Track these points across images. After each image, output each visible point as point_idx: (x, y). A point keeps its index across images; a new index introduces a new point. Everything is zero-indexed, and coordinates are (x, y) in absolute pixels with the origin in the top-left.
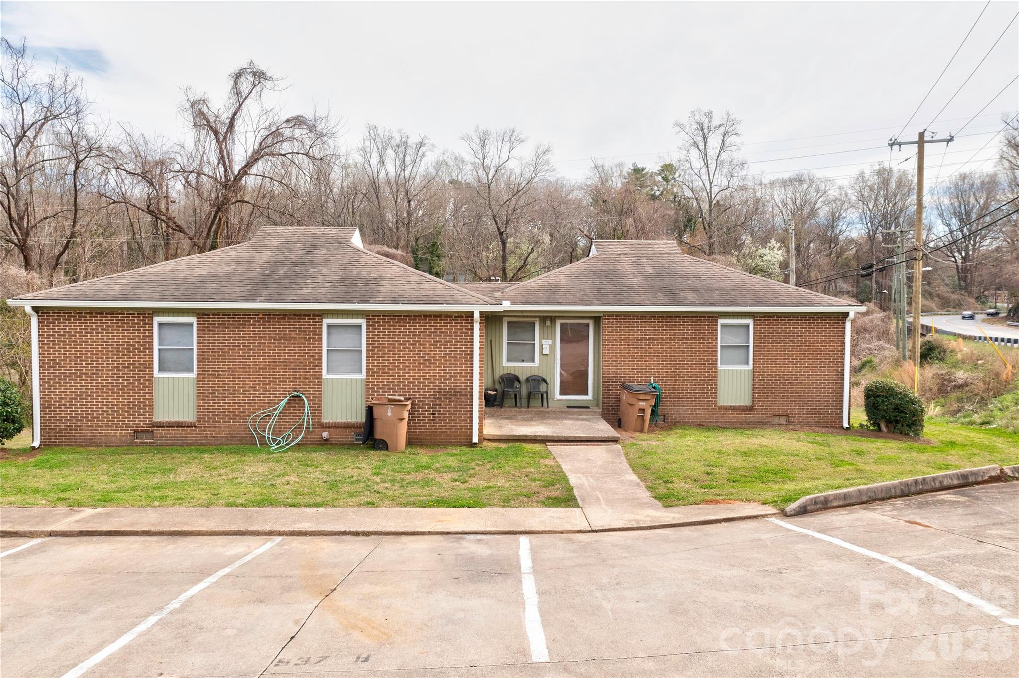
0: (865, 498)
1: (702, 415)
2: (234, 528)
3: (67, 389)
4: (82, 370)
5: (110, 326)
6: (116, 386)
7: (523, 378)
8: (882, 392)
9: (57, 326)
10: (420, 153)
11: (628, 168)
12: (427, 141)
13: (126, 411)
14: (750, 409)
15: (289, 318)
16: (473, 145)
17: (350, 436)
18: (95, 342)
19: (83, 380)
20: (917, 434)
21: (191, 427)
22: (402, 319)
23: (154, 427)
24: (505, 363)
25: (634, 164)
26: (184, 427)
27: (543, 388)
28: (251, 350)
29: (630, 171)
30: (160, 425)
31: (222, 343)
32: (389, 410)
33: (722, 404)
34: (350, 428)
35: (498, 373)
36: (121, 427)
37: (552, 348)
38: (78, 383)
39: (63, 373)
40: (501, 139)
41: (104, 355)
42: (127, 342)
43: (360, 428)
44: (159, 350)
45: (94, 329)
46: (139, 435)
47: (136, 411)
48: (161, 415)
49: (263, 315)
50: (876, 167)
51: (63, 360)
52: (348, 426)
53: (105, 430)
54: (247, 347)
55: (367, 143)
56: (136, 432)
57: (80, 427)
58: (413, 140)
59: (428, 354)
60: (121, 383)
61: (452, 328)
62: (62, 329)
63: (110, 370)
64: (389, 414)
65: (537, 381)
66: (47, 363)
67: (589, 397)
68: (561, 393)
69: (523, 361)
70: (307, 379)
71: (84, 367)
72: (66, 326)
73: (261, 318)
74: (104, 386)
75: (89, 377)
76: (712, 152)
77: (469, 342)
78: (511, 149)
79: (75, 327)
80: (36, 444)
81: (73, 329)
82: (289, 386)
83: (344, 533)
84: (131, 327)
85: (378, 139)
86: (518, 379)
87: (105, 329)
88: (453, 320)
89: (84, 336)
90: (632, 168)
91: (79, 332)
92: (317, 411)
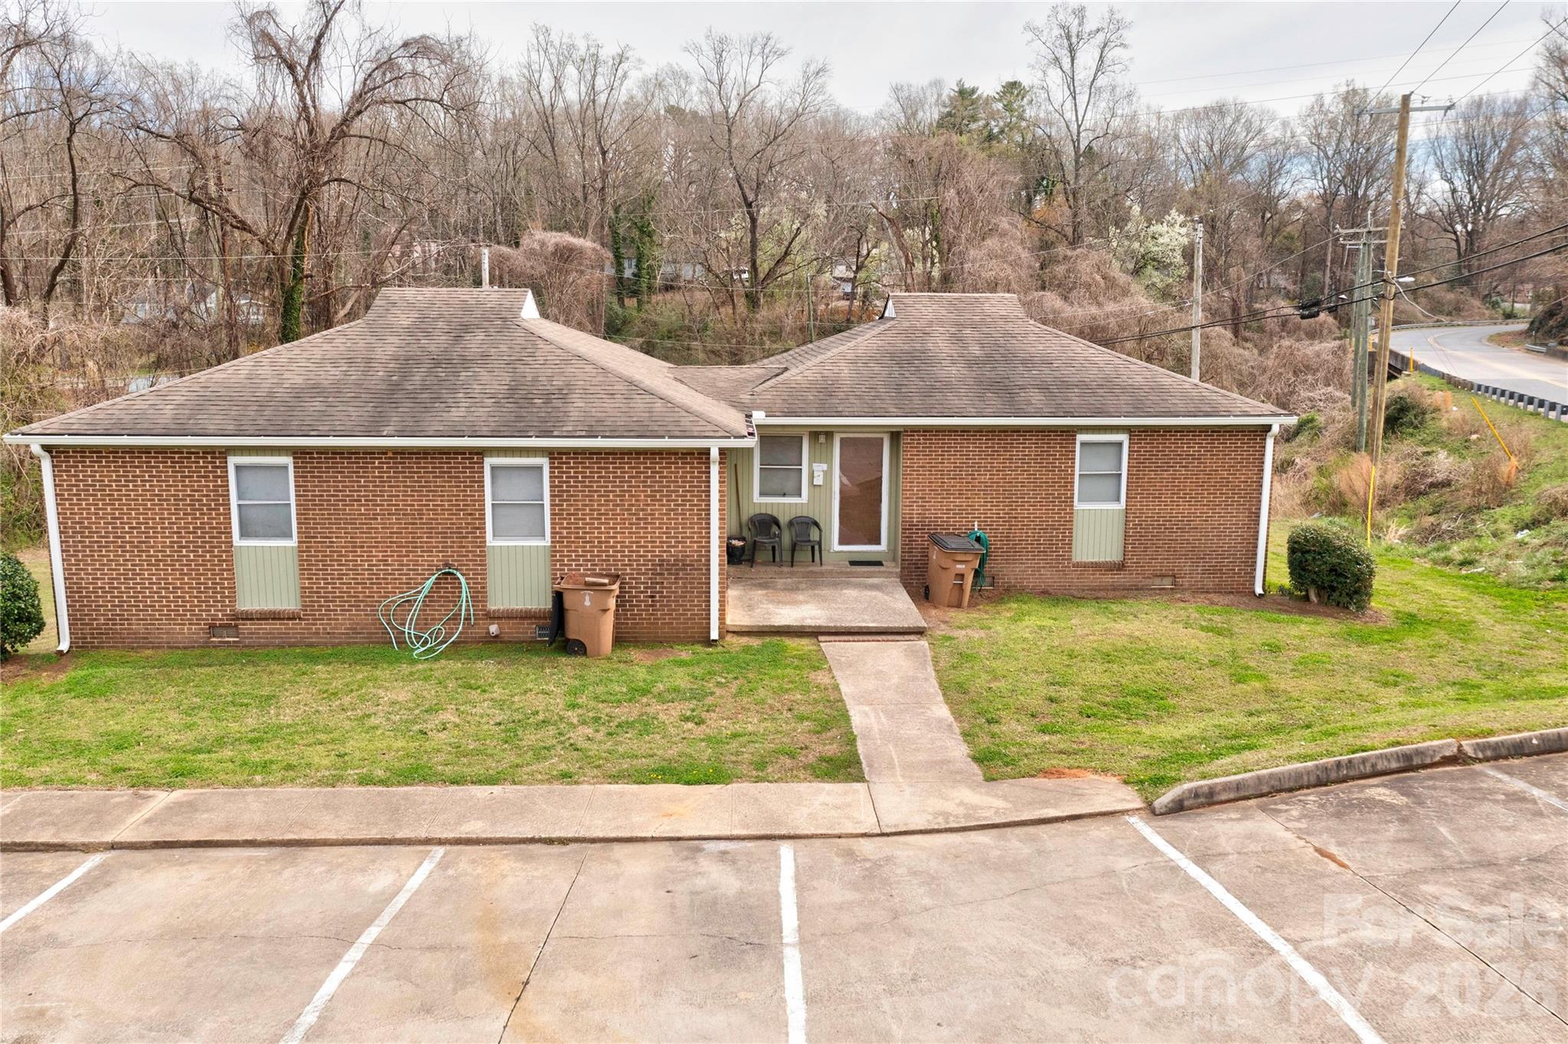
0: (1265, 789)
1: (1049, 577)
2: (374, 834)
3: (104, 565)
4: (124, 537)
5: (162, 472)
6: (177, 561)
7: (783, 520)
8: (1314, 545)
9: (82, 471)
10: (620, 73)
11: (950, 89)
12: (629, 54)
13: (196, 597)
14: (1120, 567)
15: (433, 458)
16: (704, 61)
17: (529, 630)
18: (141, 495)
19: (127, 551)
20: (1361, 607)
21: (294, 619)
22: (602, 458)
23: (238, 619)
24: (757, 498)
25: (960, 83)
26: (283, 619)
27: (814, 535)
28: (378, 505)
29: (952, 94)
30: (248, 617)
31: (333, 496)
32: (587, 598)
33: (1078, 560)
34: (530, 618)
35: (748, 512)
36: (189, 620)
37: (828, 474)
38: (120, 556)
39: (96, 542)
40: (748, 50)
41: (156, 514)
42: (189, 495)
43: (545, 618)
44: (239, 506)
45: (138, 476)
46: (216, 631)
47: (211, 597)
48: (247, 603)
49: (394, 453)
50: (1343, 89)
51: (94, 523)
52: (526, 616)
53: (165, 624)
54: (371, 501)
55: (534, 56)
56: (212, 626)
57: (128, 620)
58: (608, 52)
59: (643, 510)
60: (184, 556)
61: (677, 471)
62: (90, 476)
63: (167, 537)
64: (587, 603)
65: (805, 525)
66: (71, 528)
67: (883, 547)
68: (842, 542)
69: (784, 495)
70: (464, 547)
71: (127, 533)
72: (96, 472)
73: (390, 458)
74: (160, 560)
75: (137, 547)
76: (1083, 75)
77: (703, 491)
78: (765, 66)
79: (107, 475)
80: (64, 646)
81: (105, 476)
82: (437, 559)
83: (532, 841)
84: (194, 472)
85: (551, 50)
86: (776, 522)
87: (154, 476)
88: (680, 458)
89: (124, 486)
90: (957, 89)
91: (115, 481)
92: (479, 594)
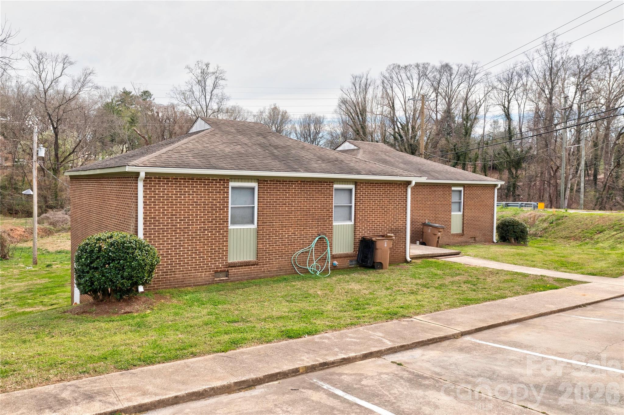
3: (164, 241)
4: (177, 225)
5: (199, 189)
6: (202, 237)
9: (158, 189)
13: (210, 257)
14: (462, 235)
15: (315, 184)
17: (347, 263)
18: (187, 202)
19: (178, 233)
21: (254, 265)
22: (374, 185)
23: (229, 267)
25: (124, 89)
26: (249, 265)
28: (293, 206)
30: (233, 266)
31: (275, 202)
32: (386, 243)
33: (452, 233)
36: (205, 269)
38: (173, 236)
39: (162, 229)
41: (194, 212)
42: (211, 202)
43: (355, 256)
44: (232, 207)
45: (186, 192)
46: (217, 274)
47: (217, 256)
48: (232, 259)
49: (301, 182)
51: (161, 218)
52: (346, 256)
53: (193, 273)
54: (290, 204)
56: (216, 272)
57: (174, 272)
59: (386, 207)
60: (206, 235)
61: (397, 191)
62: (162, 192)
63: (199, 225)
64: (386, 245)
66: (149, 221)
70: (325, 225)
71: (178, 223)
72: (165, 189)
73: (299, 184)
74: (194, 238)
75: (183, 230)
77: (405, 200)
78: (64, 69)
79: (171, 190)
81: (170, 192)
82: (314, 231)
84: (214, 190)
87: (195, 192)
88: (398, 186)
89: (179, 197)
90: (123, 91)
91: (175, 194)
